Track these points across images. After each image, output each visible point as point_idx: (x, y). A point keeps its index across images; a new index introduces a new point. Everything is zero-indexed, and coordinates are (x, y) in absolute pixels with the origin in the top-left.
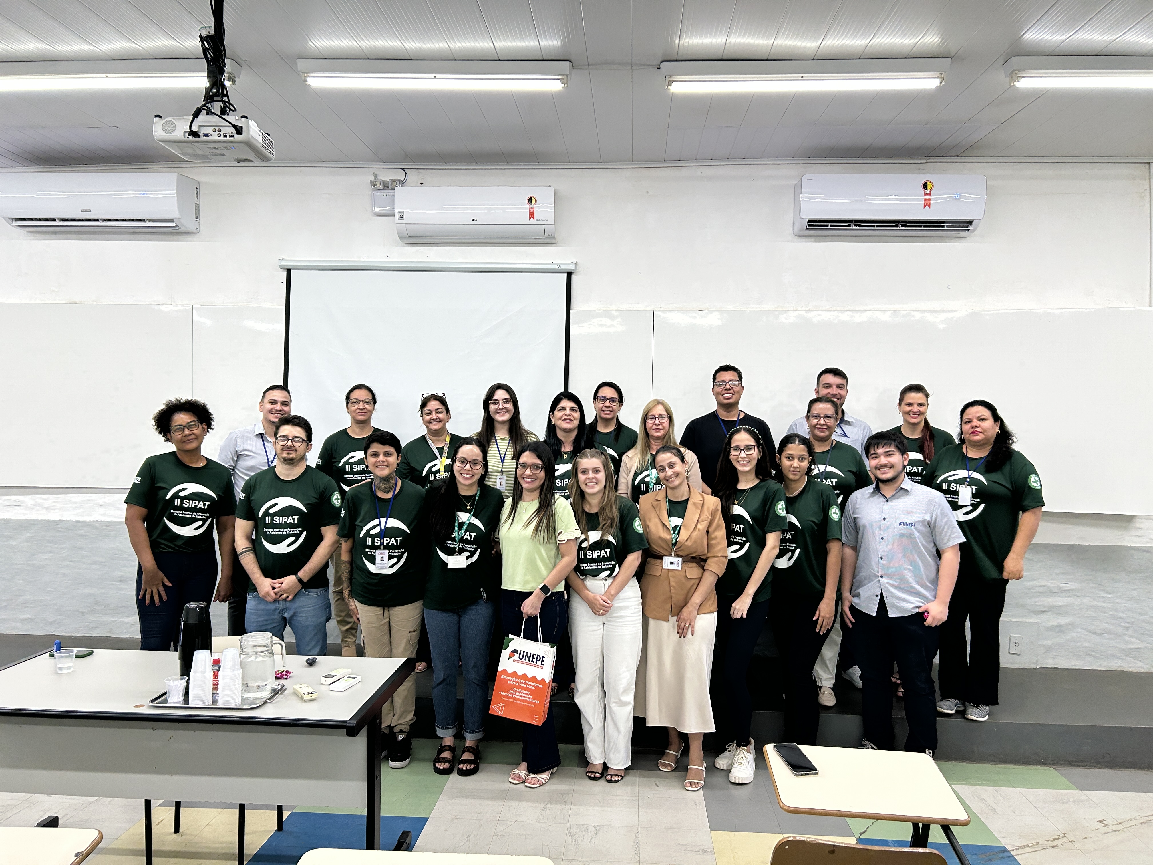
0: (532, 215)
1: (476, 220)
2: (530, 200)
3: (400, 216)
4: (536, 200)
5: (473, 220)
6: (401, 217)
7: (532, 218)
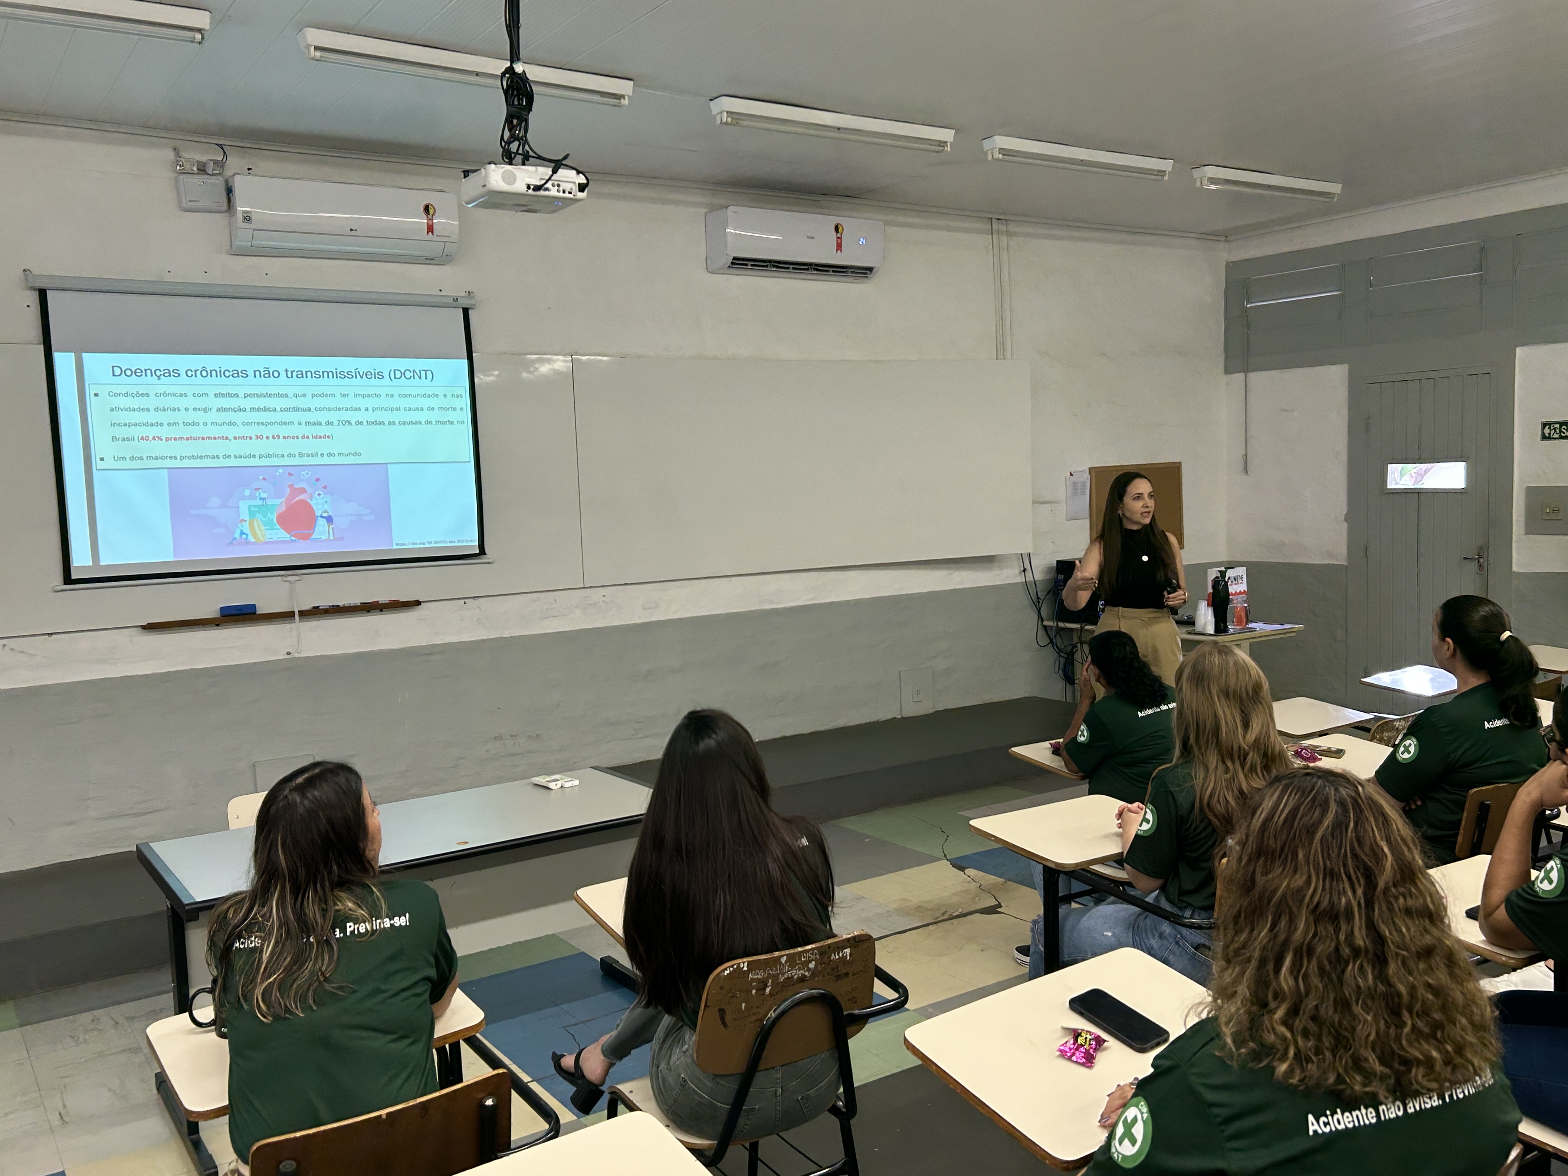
0: (430, 229)
1: (356, 230)
2: (427, 209)
3: (245, 218)
4: (435, 210)
5: (351, 230)
6: (247, 219)
7: (430, 233)
